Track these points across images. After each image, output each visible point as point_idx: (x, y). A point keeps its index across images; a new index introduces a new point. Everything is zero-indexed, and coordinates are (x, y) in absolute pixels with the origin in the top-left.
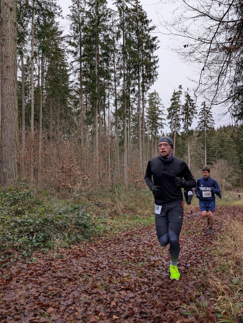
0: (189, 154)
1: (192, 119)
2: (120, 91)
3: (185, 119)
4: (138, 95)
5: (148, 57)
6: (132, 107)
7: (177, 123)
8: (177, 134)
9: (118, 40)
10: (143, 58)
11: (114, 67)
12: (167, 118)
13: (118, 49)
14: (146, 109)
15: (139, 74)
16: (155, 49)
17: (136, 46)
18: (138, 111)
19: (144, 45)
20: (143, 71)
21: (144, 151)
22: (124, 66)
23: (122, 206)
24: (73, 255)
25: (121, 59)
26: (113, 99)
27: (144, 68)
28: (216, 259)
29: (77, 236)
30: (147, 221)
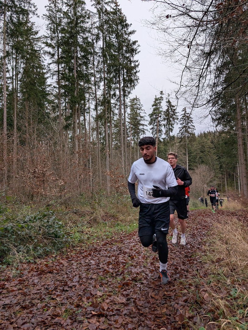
1: (173, 125)
2: (100, 96)
3: (167, 125)
4: (119, 100)
5: (129, 61)
6: (113, 113)
7: (159, 129)
8: (159, 140)
9: (98, 42)
10: (123, 62)
11: (94, 70)
12: (149, 124)
13: (98, 51)
14: (128, 115)
15: (119, 78)
16: (136, 54)
17: (116, 49)
18: (120, 117)
19: (124, 48)
20: (123, 75)
21: (127, 157)
22: (104, 70)
23: (103, 213)
24: (36, 271)
25: (101, 62)
26: (93, 103)
27: (124, 72)
28: (206, 266)
29: (45, 248)
30: (129, 227)
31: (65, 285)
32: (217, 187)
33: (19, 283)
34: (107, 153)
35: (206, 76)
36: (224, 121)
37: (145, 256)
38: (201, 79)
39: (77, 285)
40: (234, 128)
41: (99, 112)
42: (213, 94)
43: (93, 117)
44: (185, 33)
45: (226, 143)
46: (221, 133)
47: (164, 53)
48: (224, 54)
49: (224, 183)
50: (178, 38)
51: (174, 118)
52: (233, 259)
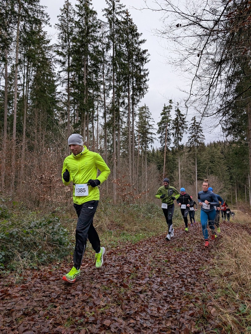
0: (179, 170)
1: (182, 134)
2: (109, 104)
3: (176, 134)
4: (127, 108)
5: (138, 70)
6: (122, 121)
7: (168, 138)
8: (167, 149)
9: (108, 51)
10: (133, 71)
11: (104, 78)
12: (157, 133)
13: (108, 60)
14: (136, 123)
15: (129, 87)
16: (146, 62)
17: (126, 58)
18: (128, 125)
19: (134, 57)
20: (133, 83)
21: (134, 165)
22: (114, 78)
23: (108, 222)
24: (39, 278)
25: (111, 70)
26: (102, 111)
27: (134, 81)
28: (214, 280)
29: (49, 255)
30: (135, 237)
31: (68, 294)
32: (227, 199)
33: (22, 290)
34: (114, 160)
35: (216, 85)
36: (235, 131)
37: (150, 267)
38: (211, 88)
39: (80, 294)
40: (245, 139)
41: (107, 120)
42: (223, 103)
43: (101, 125)
44: (195, 43)
45: (236, 154)
46: (232, 144)
47: (174, 62)
48: (235, 63)
49: (235, 194)
50: (188, 47)
51: (183, 128)
52: (243, 273)
